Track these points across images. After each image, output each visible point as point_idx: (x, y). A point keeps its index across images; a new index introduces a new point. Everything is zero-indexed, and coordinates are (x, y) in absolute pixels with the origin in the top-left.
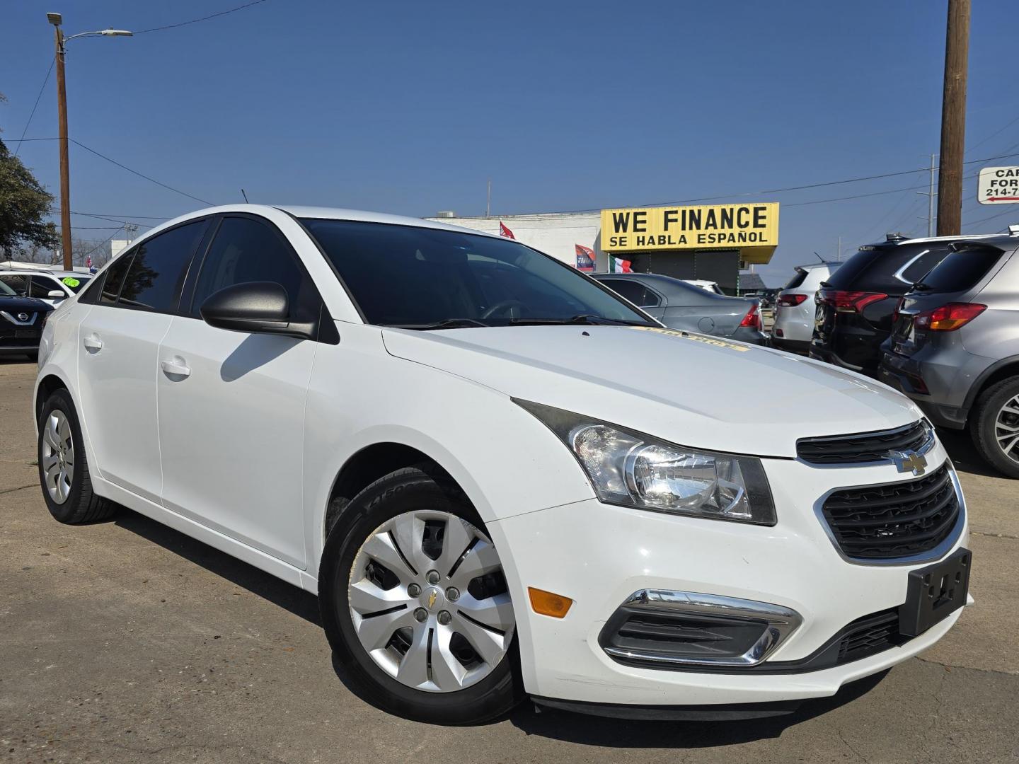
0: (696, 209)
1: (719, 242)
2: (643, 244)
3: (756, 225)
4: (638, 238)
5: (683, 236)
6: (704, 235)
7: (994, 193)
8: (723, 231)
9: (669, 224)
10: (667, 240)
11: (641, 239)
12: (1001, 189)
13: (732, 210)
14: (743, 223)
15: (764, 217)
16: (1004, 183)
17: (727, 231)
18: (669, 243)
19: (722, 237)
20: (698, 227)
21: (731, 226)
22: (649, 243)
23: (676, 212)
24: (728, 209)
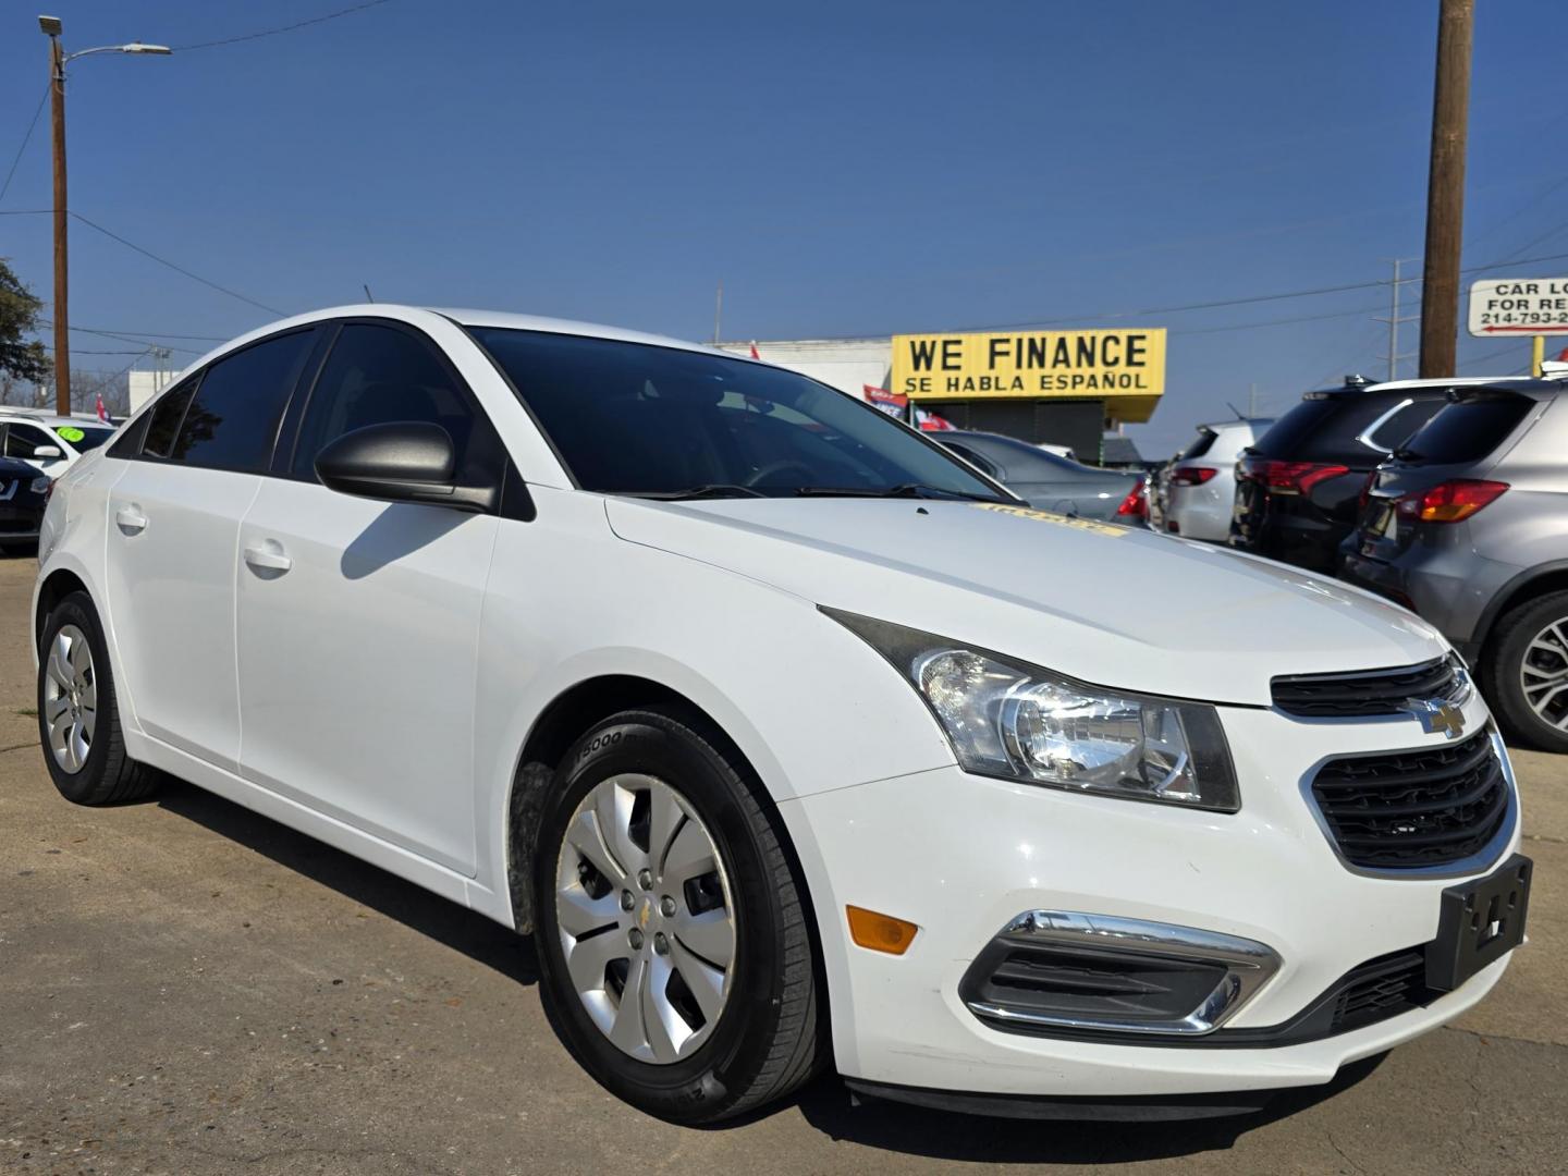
0: (1038, 336)
1: (1074, 387)
2: (957, 389)
3: (1130, 362)
4: (949, 380)
5: (1018, 379)
6: (1050, 377)
7: (1492, 320)
8: (1079, 371)
9: (998, 359)
10: (993, 383)
11: (953, 382)
12: (1503, 313)
13: (1093, 339)
14: (1110, 359)
15: (1142, 351)
16: (1507, 305)
17: (1086, 371)
18: (997, 388)
19: (1078, 380)
20: (1042, 364)
21: (1091, 363)
22: (966, 387)
23: (1007, 341)
24: (1087, 335)
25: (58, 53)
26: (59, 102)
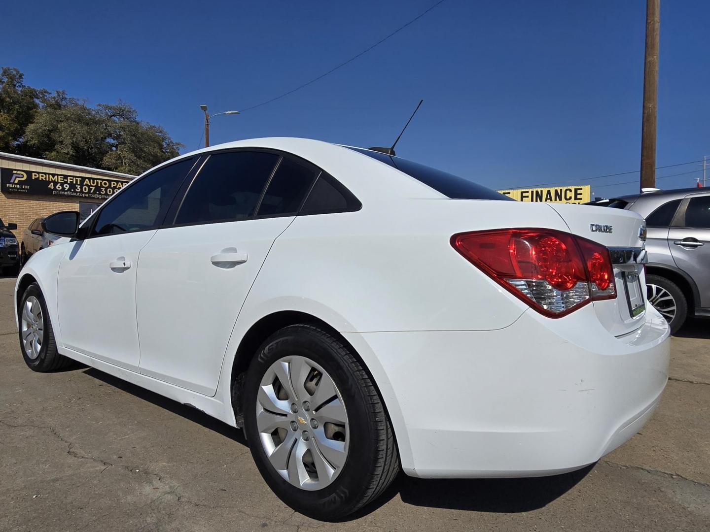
0: (539, 190)
3: (576, 198)
9: (524, 199)
13: (561, 190)
14: (568, 197)
15: (581, 194)
20: (541, 201)
21: (560, 200)
23: (528, 192)
24: (559, 189)
25: (207, 116)
26: (207, 131)
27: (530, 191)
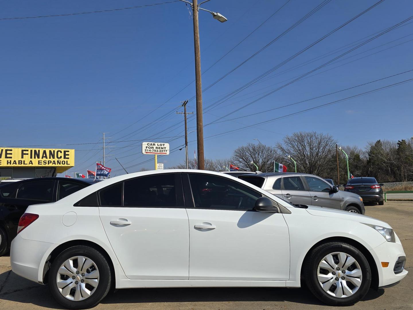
0: (37, 150)
1: (48, 164)
2: (10, 164)
3: (65, 158)
4: (8, 161)
5: (31, 161)
6: (41, 161)
7: (147, 151)
8: (50, 160)
9: (24, 156)
10: (23, 162)
11: (9, 162)
12: (149, 150)
13: (54, 151)
14: (59, 157)
15: (68, 155)
16: (150, 148)
17: (52, 160)
18: (24, 164)
19: (50, 162)
20: (38, 158)
21: (54, 158)
22: (13, 163)
23: (28, 151)
24: (52, 150)
27: (30, 149)
